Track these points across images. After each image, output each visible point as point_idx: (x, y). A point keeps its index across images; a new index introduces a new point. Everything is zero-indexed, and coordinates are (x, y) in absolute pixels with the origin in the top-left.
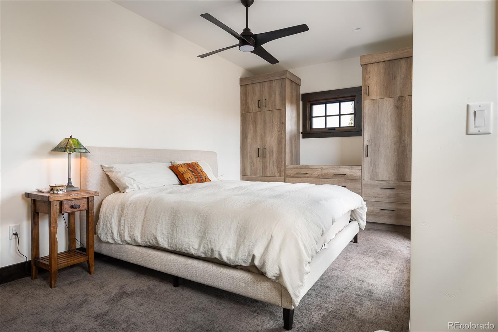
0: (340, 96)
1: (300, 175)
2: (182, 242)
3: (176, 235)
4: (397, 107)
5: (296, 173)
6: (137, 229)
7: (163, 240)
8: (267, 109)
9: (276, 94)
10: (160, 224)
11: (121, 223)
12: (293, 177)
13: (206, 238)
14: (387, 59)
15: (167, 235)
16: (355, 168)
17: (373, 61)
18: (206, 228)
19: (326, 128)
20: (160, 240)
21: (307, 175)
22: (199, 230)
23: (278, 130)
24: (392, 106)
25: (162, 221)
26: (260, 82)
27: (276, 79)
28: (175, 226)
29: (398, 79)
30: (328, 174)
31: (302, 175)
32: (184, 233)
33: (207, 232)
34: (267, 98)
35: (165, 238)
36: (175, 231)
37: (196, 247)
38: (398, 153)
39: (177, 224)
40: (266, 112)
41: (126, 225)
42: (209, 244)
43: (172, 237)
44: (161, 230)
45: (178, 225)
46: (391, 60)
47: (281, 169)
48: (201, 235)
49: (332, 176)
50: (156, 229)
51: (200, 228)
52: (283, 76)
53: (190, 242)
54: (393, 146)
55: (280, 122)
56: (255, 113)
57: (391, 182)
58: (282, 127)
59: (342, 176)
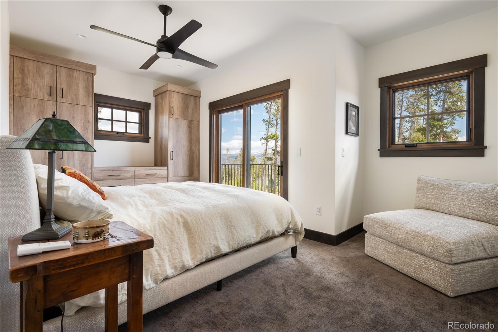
0: (132, 106)
1: (111, 177)
2: (244, 238)
3: (238, 234)
4: (189, 127)
5: (106, 175)
6: (185, 251)
7: (223, 246)
8: (64, 100)
9: (78, 86)
10: (217, 231)
11: (154, 256)
12: (102, 180)
13: (261, 225)
14: (184, 93)
15: (226, 239)
16: (163, 169)
17: (176, 91)
18: (257, 218)
19: (112, 131)
20: (222, 247)
21: (120, 177)
22: (252, 222)
23: (82, 128)
24: (186, 126)
25: (218, 228)
26: (50, 64)
27: (80, 70)
28: (232, 227)
29: (190, 108)
30: (141, 174)
31: (114, 177)
32: (243, 229)
33: (260, 221)
34: (64, 86)
35: (225, 243)
36: (235, 232)
37: (255, 236)
38: (190, 158)
39: (234, 225)
40: (61, 103)
41: (164, 256)
42: (265, 228)
43: (233, 238)
44: (220, 237)
45: (236, 225)
46: (187, 94)
47: (86, 172)
48: (255, 225)
49: (145, 176)
50: (216, 239)
51: (252, 220)
52: (91, 70)
53: (250, 235)
54: (187, 153)
55: (85, 120)
56: (43, 100)
57: (186, 177)
58: (88, 126)
59: (153, 176)
